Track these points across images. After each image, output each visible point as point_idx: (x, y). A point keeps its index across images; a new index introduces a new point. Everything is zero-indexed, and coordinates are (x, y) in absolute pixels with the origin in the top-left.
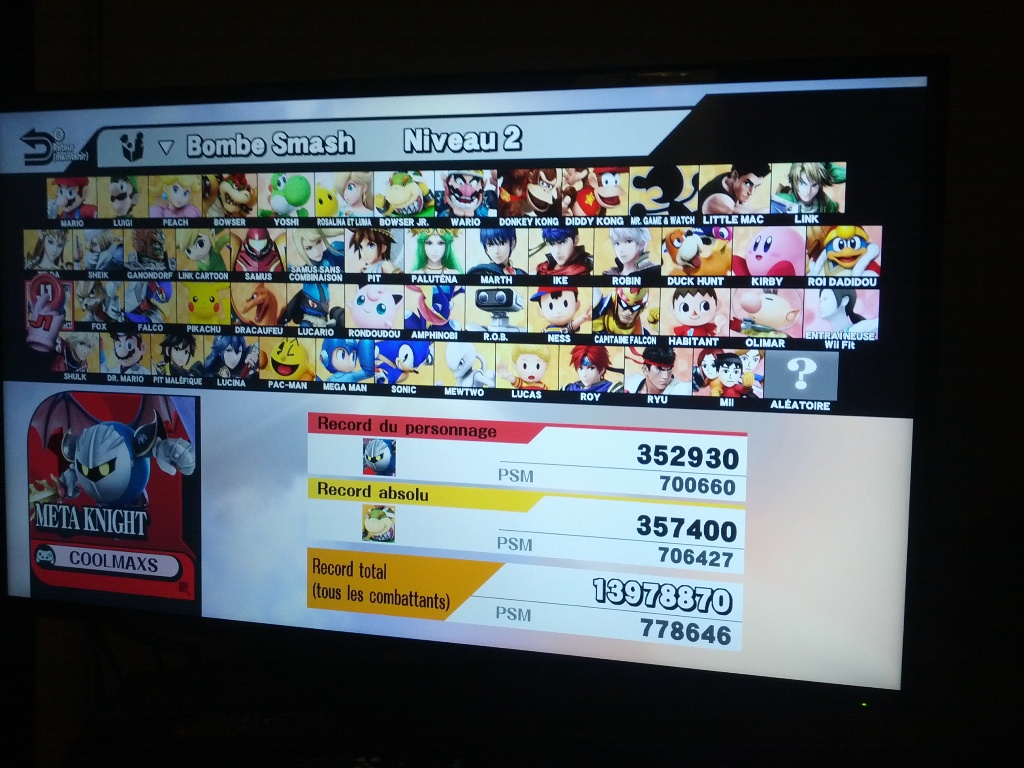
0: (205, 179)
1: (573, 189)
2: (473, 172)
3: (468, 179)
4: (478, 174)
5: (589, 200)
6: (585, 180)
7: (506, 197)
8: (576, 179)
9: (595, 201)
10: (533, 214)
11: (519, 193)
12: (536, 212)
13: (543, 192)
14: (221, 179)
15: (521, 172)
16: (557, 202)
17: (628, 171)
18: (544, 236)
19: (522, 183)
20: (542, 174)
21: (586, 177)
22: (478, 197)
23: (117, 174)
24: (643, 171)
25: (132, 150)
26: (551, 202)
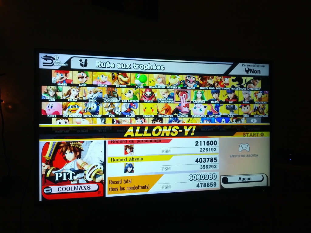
0: (113, 74)
1: (218, 81)
2: (193, 76)
3: (192, 78)
4: (194, 76)
5: (222, 84)
6: (221, 79)
7: (201, 82)
8: (219, 79)
9: (223, 84)
10: (208, 87)
11: (205, 82)
12: (209, 86)
13: (210, 82)
14: (118, 74)
15: (205, 76)
16: (214, 84)
17: (231, 78)
18: (227, 92)
19: (206, 79)
20: (210, 77)
21: (221, 78)
22: (194, 82)
23: (80, 71)
24: (234, 78)
25: (84, 64)
26: (213, 84)
